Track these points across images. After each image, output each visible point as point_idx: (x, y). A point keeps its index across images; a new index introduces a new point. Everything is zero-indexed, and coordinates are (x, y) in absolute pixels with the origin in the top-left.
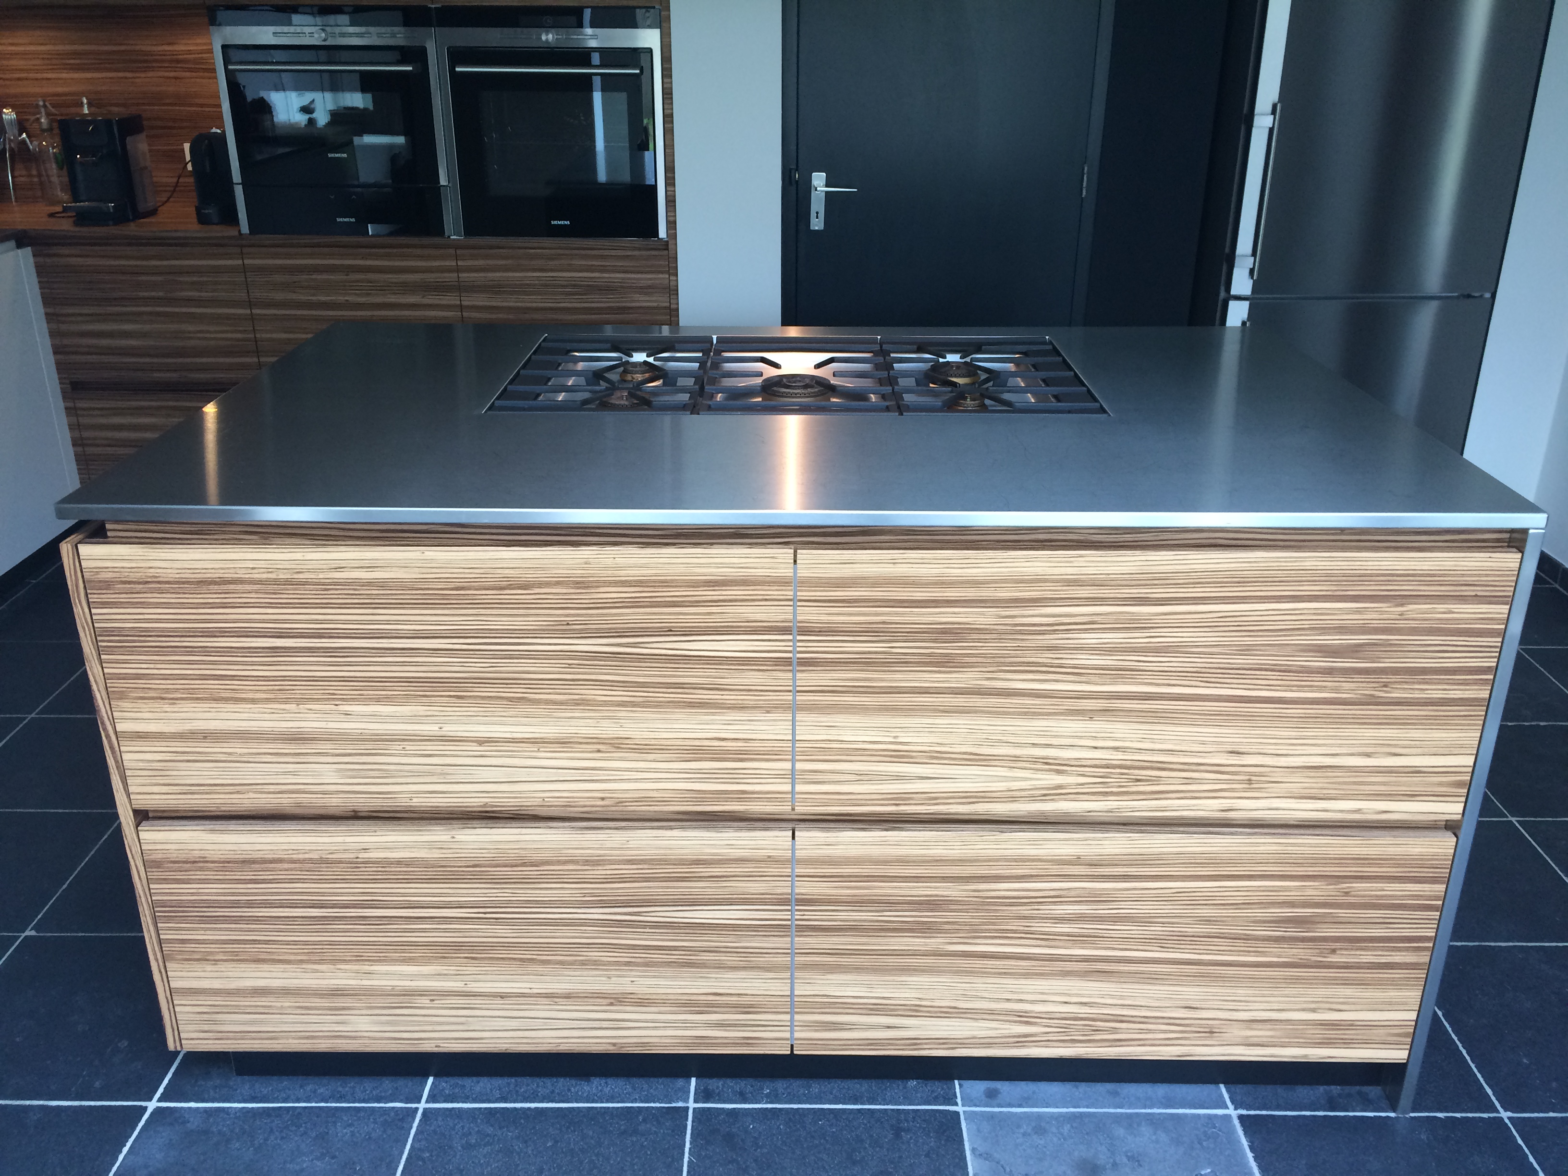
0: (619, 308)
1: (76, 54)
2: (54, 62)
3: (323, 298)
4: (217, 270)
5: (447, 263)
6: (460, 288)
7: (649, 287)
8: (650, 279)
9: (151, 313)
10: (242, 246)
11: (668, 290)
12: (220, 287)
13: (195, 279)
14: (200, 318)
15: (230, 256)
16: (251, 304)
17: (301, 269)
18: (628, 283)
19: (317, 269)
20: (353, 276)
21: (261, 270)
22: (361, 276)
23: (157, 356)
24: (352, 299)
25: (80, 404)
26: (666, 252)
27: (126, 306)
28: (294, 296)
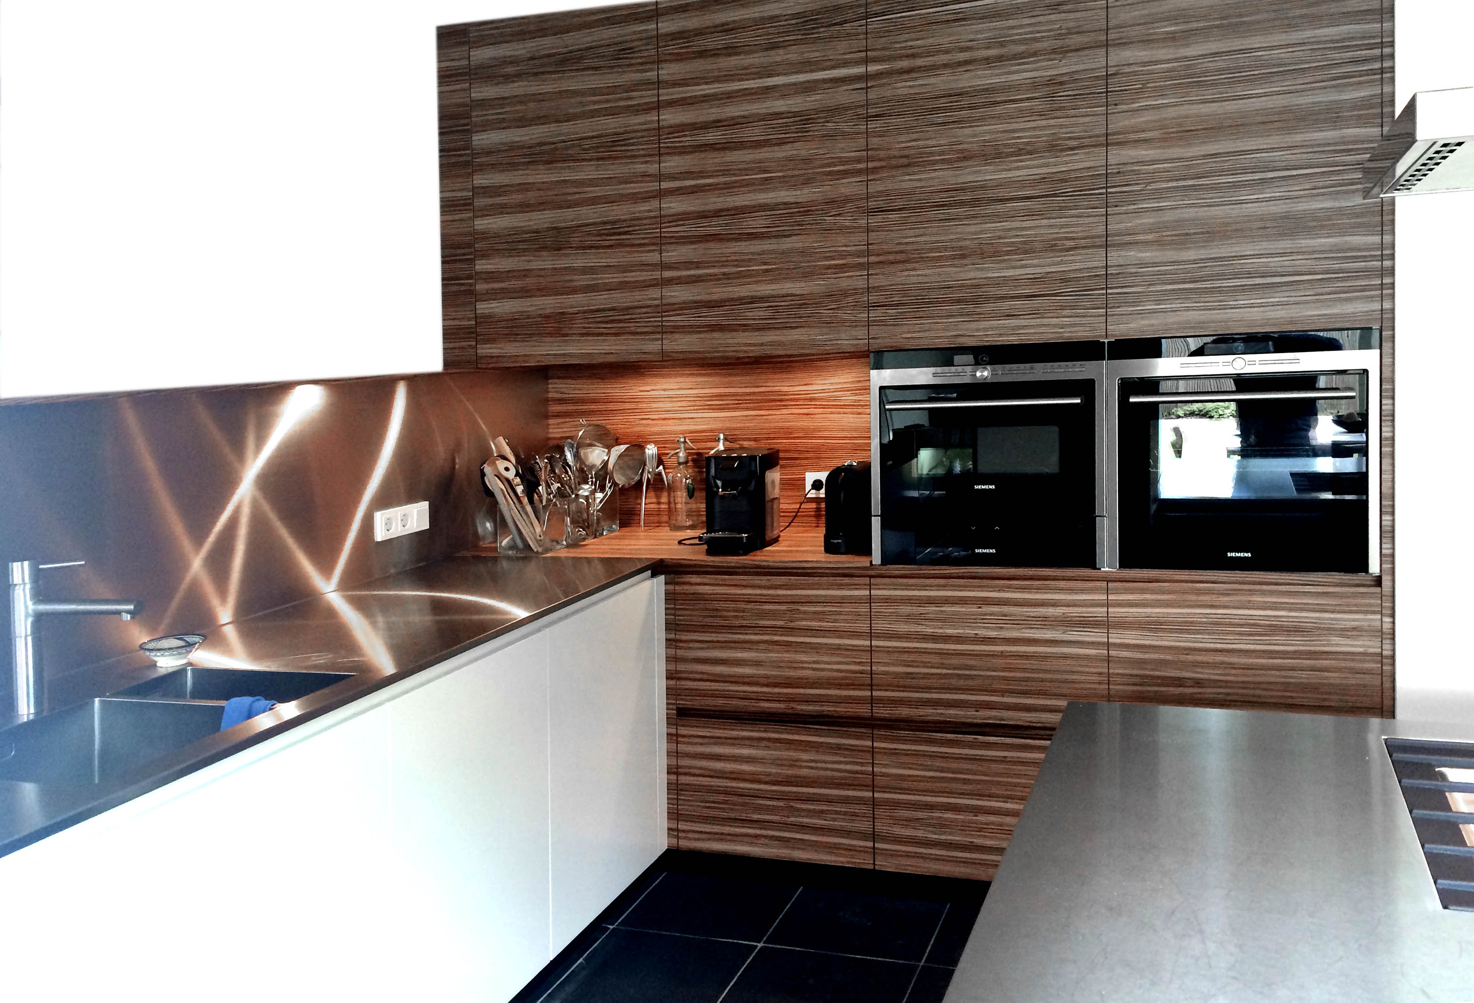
0: (1310, 653)
1: (720, 396)
2: (698, 403)
3: (950, 631)
4: (841, 601)
5: (1096, 597)
6: (1107, 624)
7: (1354, 629)
8: (1354, 620)
9: (766, 642)
10: (871, 577)
11: (1380, 634)
12: (842, 617)
13: (820, 609)
14: (816, 648)
15: (857, 587)
16: (871, 635)
17: (931, 601)
18: (1325, 624)
19: (947, 601)
20: (986, 609)
21: (887, 600)
22: (996, 609)
23: (767, 685)
24: (982, 633)
25: (683, 731)
26: (1378, 590)
27: (746, 634)
28: (920, 628)
